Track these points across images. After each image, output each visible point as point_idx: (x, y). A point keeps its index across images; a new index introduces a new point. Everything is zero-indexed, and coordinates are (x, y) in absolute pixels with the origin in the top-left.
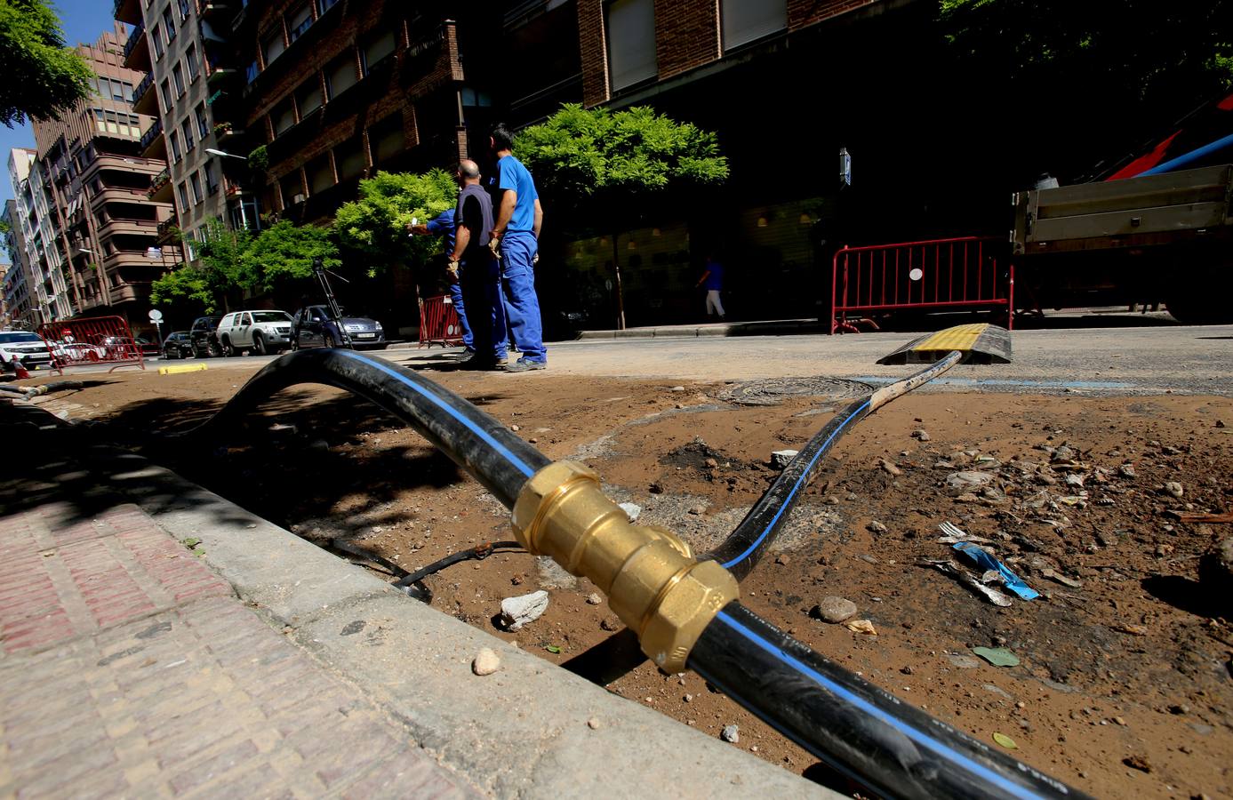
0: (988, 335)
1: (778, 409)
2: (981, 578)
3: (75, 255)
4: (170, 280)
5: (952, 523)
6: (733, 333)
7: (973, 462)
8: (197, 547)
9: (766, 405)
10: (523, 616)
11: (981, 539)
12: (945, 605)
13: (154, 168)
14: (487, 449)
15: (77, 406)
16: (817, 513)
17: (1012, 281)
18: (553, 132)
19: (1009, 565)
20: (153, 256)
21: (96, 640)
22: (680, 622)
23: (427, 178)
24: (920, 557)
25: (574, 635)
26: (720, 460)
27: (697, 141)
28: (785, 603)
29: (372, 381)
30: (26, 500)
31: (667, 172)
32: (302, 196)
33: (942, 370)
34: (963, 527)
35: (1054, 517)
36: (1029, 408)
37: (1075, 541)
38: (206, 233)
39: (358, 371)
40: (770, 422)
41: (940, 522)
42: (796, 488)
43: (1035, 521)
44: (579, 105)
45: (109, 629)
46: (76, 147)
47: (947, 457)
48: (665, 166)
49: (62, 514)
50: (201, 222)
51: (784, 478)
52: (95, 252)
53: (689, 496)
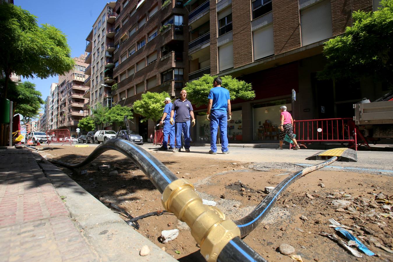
0: (347, 152)
1: (269, 173)
2: (348, 243)
3: (61, 111)
4: (84, 120)
5: (334, 219)
6: (255, 147)
7: (342, 197)
8: (64, 199)
9: (264, 171)
10: (169, 238)
11: (346, 227)
12: (332, 253)
13: (86, 89)
14: (157, 173)
15: (50, 154)
16: (281, 211)
17: (356, 134)
18: (201, 82)
19: (360, 239)
20: (81, 113)
21: (21, 226)
22: (215, 243)
23: (161, 94)
24: (321, 232)
25: (186, 247)
26: (246, 188)
27: (245, 86)
28: (267, 244)
29: (127, 149)
30: (22, 179)
31: (236, 95)
32: (125, 98)
33: (330, 163)
34: (339, 222)
35: (378, 221)
36: (365, 178)
37: (389, 232)
38: (97, 107)
39: (124, 146)
40: (266, 177)
41: (329, 219)
42: (273, 200)
43: (370, 222)
44: (209, 75)
45: (26, 223)
46: (68, 83)
47: (332, 194)
48: (235, 93)
49: (30, 185)
50: (96, 104)
51: (269, 197)
52: (66, 111)
53: (234, 200)
